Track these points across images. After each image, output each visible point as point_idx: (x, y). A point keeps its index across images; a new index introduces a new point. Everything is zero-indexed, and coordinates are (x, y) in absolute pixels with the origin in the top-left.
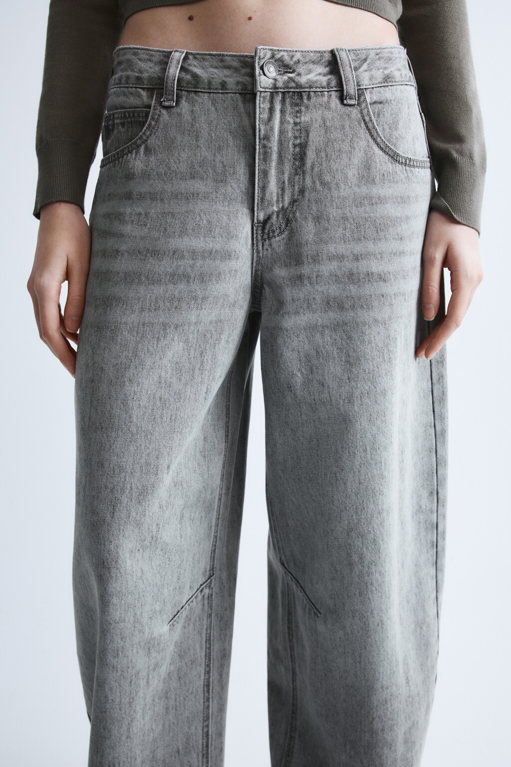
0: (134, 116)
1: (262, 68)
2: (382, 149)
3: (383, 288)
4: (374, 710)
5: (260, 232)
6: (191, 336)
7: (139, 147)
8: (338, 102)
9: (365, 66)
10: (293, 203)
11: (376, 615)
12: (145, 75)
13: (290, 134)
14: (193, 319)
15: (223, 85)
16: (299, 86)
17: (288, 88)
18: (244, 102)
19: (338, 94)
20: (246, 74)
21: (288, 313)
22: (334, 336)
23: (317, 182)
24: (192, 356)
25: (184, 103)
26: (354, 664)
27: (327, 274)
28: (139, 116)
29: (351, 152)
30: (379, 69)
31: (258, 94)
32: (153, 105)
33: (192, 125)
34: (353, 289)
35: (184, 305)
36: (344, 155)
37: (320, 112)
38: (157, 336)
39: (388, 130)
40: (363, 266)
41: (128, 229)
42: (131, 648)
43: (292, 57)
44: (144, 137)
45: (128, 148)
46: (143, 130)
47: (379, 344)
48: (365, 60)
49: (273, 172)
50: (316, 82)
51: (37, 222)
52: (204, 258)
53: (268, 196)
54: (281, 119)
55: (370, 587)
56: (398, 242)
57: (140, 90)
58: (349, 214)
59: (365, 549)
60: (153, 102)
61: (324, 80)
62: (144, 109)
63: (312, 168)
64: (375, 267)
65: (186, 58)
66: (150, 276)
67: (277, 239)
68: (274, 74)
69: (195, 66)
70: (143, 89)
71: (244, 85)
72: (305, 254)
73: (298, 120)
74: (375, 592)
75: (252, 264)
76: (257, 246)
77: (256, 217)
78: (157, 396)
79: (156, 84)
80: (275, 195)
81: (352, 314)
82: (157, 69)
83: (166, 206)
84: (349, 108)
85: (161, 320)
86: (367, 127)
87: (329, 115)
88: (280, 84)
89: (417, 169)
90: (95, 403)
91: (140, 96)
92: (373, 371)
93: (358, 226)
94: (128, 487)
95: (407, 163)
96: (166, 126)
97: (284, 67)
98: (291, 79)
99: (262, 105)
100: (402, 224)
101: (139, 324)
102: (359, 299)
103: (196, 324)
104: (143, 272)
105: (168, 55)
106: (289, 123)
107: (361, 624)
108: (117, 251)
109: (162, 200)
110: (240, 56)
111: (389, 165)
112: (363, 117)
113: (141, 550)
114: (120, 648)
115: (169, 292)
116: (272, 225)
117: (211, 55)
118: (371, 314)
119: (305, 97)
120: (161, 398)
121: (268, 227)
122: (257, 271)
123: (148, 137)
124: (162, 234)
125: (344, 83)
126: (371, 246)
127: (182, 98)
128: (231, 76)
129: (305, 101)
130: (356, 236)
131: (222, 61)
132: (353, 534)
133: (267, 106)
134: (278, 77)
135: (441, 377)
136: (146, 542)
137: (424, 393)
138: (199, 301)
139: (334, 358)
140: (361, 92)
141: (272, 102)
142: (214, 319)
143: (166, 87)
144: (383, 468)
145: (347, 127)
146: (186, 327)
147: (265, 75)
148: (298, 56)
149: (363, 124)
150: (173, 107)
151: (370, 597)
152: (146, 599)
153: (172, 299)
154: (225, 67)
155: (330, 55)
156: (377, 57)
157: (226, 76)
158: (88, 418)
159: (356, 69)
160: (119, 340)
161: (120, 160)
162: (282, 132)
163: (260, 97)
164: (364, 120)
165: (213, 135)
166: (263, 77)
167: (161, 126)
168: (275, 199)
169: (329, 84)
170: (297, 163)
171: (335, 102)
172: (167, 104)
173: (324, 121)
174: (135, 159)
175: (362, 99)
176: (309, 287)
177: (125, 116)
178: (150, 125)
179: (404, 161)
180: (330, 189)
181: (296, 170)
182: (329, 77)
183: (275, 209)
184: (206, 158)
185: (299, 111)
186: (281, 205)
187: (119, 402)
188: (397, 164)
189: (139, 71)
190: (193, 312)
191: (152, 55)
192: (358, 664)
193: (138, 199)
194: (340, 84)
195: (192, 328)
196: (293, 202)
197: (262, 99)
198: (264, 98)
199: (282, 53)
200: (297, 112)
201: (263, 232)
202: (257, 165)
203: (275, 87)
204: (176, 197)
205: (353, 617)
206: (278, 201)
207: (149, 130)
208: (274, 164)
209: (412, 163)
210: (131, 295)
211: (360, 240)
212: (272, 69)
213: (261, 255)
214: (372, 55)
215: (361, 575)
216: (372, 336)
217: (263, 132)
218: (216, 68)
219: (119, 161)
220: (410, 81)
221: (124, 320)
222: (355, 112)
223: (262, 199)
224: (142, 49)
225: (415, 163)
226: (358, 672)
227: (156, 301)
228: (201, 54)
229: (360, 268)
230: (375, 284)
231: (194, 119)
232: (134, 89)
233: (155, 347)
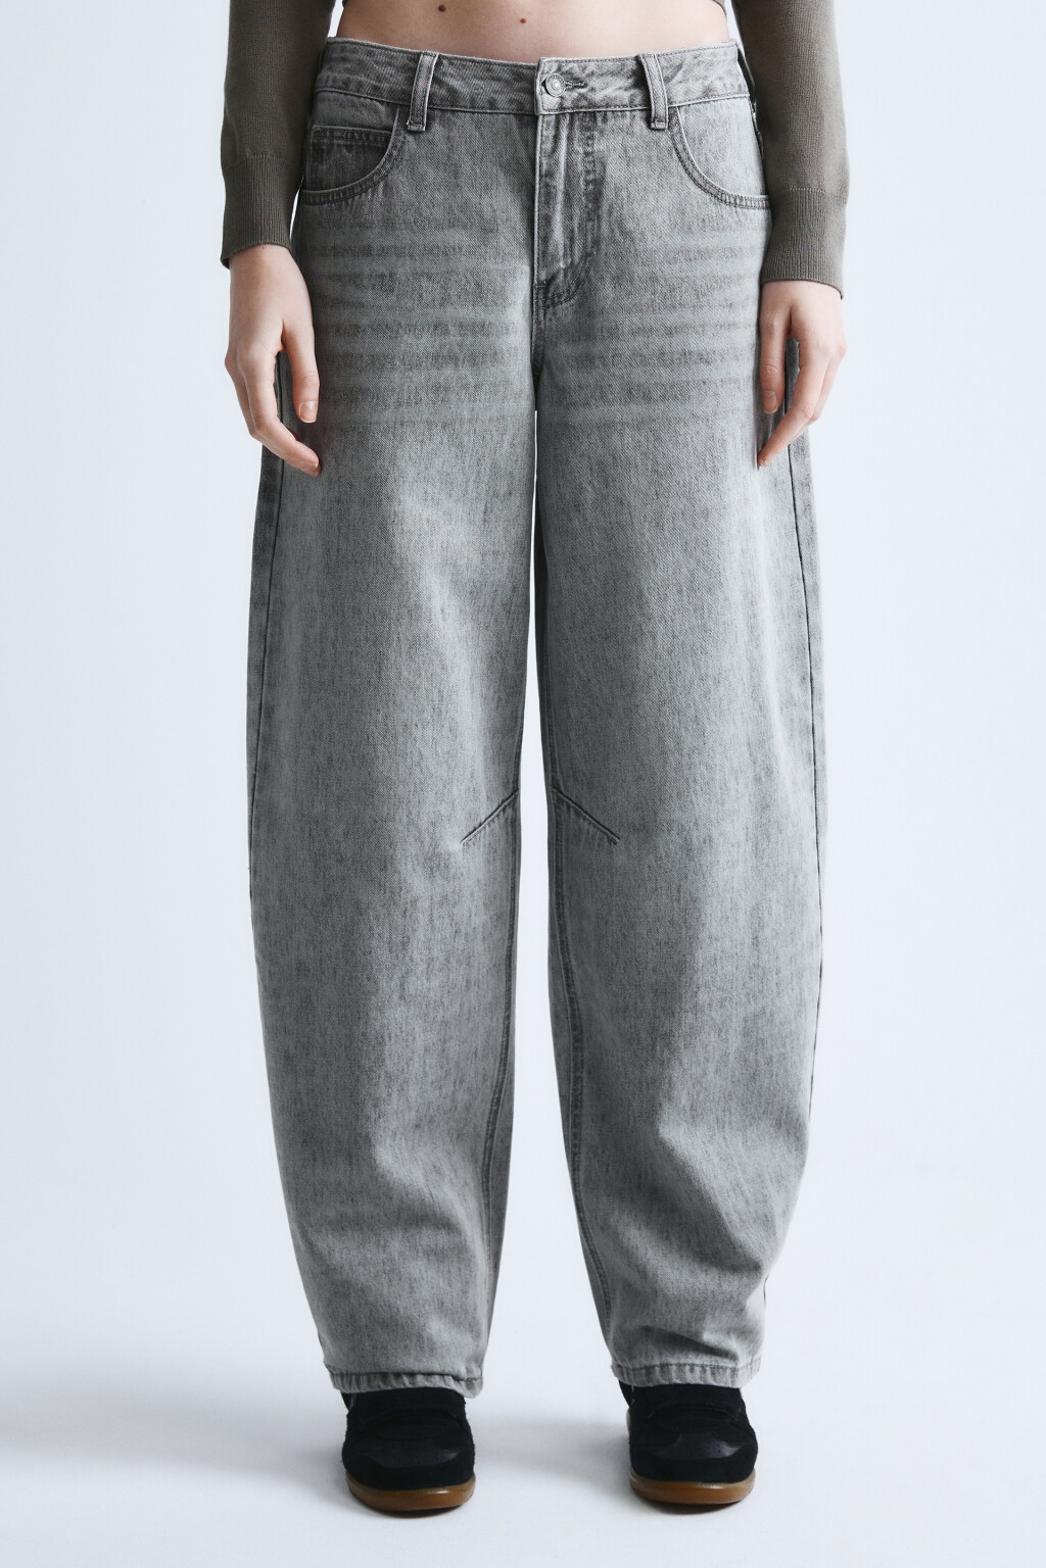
0: (368, 139)
1: (544, 84)
2: (700, 186)
3: (704, 371)
4: (700, 973)
5: (541, 297)
6: (466, 439)
7: (376, 184)
8: (644, 125)
9: (679, 76)
10: (586, 257)
11: (701, 828)
12: (385, 86)
13: (580, 168)
14: (466, 415)
15: (492, 104)
16: (592, 104)
17: (577, 107)
18: (521, 126)
19: (644, 114)
20: (521, 90)
21: (574, 404)
22: (637, 437)
23: (617, 230)
24: (467, 464)
25: (437, 127)
26: (670, 905)
27: (628, 353)
28: (376, 140)
29: (658, 192)
30: (697, 80)
31: (541, 117)
32: (394, 128)
33: (449, 157)
34: (664, 374)
35: (453, 397)
36: (651, 196)
37: (620, 138)
38: (420, 438)
39: (712, 160)
40: (677, 343)
41: (368, 296)
42: (404, 861)
43: (585, 68)
44: (384, 172)
45: (361, 186)
46: (382, 163)
47: (699, 448)
48: (680, 67)
49: (558, 218)
50: (615, 98)
51: (227, 272)
52: (474, 333)
53: (551, 249)
54: (568, 149)
55: (692, 784)
56: (726, 310)
57: (377, 103)
58: (659, 274)
59: (683, 730)
60: (395, 124)
61: (625, 96)
62: (383, 132)
63: (610, 213)
64: (695, 343)
65: (439, 64)
66: (407, 360)
67: (564, 305)
68: (560, 91)
69: (452, 76)
70: (382, 102)
71: (521, 105)
72: (599, 325)
73: (589, 149)
74: (700, 792)
75: (531, 338)
76: (537, 315)
77: (536, 277)
78: (424, 517)
79: (399, 99)
80: (561, 247)
81: (662, 407)
82: (401, 77)
83: (418, 264)
84: (658, 134)
85: (425, 417)
86: (680, 158)
87: (631, 142)
88: (568, 104)
89: (752, 211)
90: (344, 530)
91: (376, 112)
92: (690, 483)
93: (672, 289)
94: (395, 639)
95: (737, 202)
96: (412, 156)
97: (574, 81)
98: (582, 96)
99: (545, 133)
100: (732, 285)
101: (395, 423)
102: (672, 386)
103: (470, 421)
104: (397, 355)
105: (415, 58)
106: (578, 153)
107: (681, 841)
108: (357, 327)
109: (411, 256)
110: (513, 65)
111: (712, 207)
112: (675, 144)
113: (419, 725)
114: (389, 858)
115: (433, 380)
116: (557, 287)
117: (473, 61)
118: (688, 407)
119: (599, 119)
120: (428, 521)
121: (552, 289)
122: (537, 347)
123: (388, 172)
124: (416, 302)
125: (652, 101)
126: (688, 316)
127: (434, 120)
128: (501, 92)
129: (600, 124)
130: (669, 302)
131: (489, 70)
132: (666, 709)
133: (551, 133)
134: (566, 94)
135: (808, 506)
136: (425, 715)
137: (785, 529)
138: (471, 389)
139: (637, 467)
140: (672, 112)
141: (557, 128)
142: (496, 415)
143: (414, 105)
144: (706, 616)
145: (655, 159)
146: (457, 426)
147: (548, 92)
148: (592, 67)
149: (674, 155)
150: (422, 132)
151: (694, 800)
152: (426, 794)
153: (437, 389)
154: (493, 79)
155: (635, 62)
156: (696, 61)
157: (495, 92)
158: (335, 549)
159: (667, 80)
160: (370, 446)
161: (350, 201)
162: (569, 165)
163: (543, 121)
164: (676, 149)
165: (478, 171)
166: (546, 95)
167: (406, 157)
168: (561, 253)
169: (631, 101)
170: (590, 206)
171: (640, 125)
172: (414, 128)
173: (625, 151)
174: (372, 200)
175: (674, 122)
176: (601, 370)
177: (353, 137)
178: (390, 155)
179: (732, 200)
180: (633, 240)
181: (589, 214)
182: (633, 91)
183: (562, 265)
184: (468, 199)
185: (591, 138)
186: (569, 261)
187: (376, 527)
188: (724, 205)
189: (377, 78)
190: (464, 405)
191: (392, 58)
192: (675, 904)
193: (379, 255)
194: (647, 101)
195: (466, 427)
196: (586, 255)
197: (545, 125)
198: (548, 124)
199: (570, 65)
200: (589, 138)
201: (546, 297)
202: (536, 209)
203: (561, 107)
204: (431, 252)
205: (669, 831)
206: (565, 255)
207: (389, 161)
208: (559, 207)
209: (744, 203)
210: (383, 385)
211: (674, 307)
212: (557, 84)
213: (543, 326)
214: (689, 57)
215: (679, 769)
216: (688, 437)
217: (545, 167)
218: (481, 78)
219: (347, 204)
220: (740, 91)
221: (374, 420)
222: (664, 139)
223: (544, 253)
224: (379, 48)
225: (749, 203)
226: (676, 916)
227: (417, 393)
228: (460, 59)
229: (674, 345)
230: (693, 367)
231: (451, 148)
232: (369, 100)
233: (419, 452)
